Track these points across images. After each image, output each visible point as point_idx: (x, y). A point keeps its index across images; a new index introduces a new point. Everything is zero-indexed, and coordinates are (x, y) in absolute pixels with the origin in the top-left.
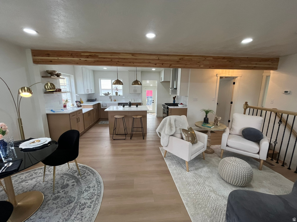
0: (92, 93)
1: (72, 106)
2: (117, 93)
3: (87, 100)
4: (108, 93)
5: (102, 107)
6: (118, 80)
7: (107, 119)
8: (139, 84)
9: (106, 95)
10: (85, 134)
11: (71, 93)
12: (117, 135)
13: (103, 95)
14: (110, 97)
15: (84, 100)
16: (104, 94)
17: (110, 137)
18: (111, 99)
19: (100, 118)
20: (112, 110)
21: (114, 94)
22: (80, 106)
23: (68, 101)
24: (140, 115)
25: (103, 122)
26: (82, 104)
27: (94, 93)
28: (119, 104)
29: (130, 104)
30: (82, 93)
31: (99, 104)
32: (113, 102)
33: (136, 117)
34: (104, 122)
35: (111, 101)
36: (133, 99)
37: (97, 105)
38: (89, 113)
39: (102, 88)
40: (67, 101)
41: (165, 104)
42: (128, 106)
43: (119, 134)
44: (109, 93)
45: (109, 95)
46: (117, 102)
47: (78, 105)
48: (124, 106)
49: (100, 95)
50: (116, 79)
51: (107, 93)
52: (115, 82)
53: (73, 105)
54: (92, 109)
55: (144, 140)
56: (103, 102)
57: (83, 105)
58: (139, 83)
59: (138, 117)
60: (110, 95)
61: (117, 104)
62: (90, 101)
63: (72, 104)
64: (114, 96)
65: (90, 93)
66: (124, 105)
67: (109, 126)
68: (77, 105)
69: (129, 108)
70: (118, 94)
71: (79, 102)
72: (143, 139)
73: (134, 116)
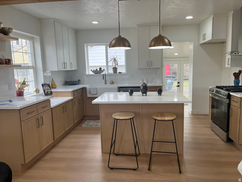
0: (72, 69)
1: (35, 94)
2: (115, 69)
3: (63, 82)
4: (100, 69)
5: (89, 95)
6: (120, 36)
7: (97, 118)
8: (165, 44)
9: (96, 72)
10: (54, 150)
11: (35, 68)
12: (117, 155)
13: (91, 73)
14: (104, 76)
15: (58, 81)
16: (94, 71)
17: (104, 160)
18: (106, 81)
19: (85, 115)
20: (107, 101)
21: (111, 71)
22: (49, 93)
23: (27, 83)
24: (171, 114)
25: (90, 124)
26: (53, 90)
27: (76, 69)
28: (121, 89)
29: (145, 89)
30: (55, 68)
31: (84, 89)
32: (109, 86)
33: (163, 119)
34: (92, 123)
35: (106, 84)
36: (145, 80)
37: (80, 91)
38: (64, 106)
39: (90, 65)
40: (24, 83)
41: (217, 87)
42: (140, 93)
43: (121, 152)
44: (102, 70)
45: (102, 73)
46: (116, 86)
47: (46, 91)
48: (131, 94)
49: (87, 73)
50: (117, 36)
51: (98, 70)
52: (113, 42)
53: (37, 91)
54: (70, 98)
55: (181, 175)
56: (91, 86)
57: (55, 92)
58: (166, 41)
59: (166, 119)
60: (104, 73)
61: (117, 90)
62: (70, 85)
63: (35, 89)
64: (110, 75)
65: (68, 69)
66: (131, 90)
67: (100, 132)
68: (44, 91)
69: (142, 97)
70: (118, 72)
71: (49, 85)
72: (180, 172)
73: (157, 116)
